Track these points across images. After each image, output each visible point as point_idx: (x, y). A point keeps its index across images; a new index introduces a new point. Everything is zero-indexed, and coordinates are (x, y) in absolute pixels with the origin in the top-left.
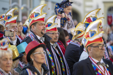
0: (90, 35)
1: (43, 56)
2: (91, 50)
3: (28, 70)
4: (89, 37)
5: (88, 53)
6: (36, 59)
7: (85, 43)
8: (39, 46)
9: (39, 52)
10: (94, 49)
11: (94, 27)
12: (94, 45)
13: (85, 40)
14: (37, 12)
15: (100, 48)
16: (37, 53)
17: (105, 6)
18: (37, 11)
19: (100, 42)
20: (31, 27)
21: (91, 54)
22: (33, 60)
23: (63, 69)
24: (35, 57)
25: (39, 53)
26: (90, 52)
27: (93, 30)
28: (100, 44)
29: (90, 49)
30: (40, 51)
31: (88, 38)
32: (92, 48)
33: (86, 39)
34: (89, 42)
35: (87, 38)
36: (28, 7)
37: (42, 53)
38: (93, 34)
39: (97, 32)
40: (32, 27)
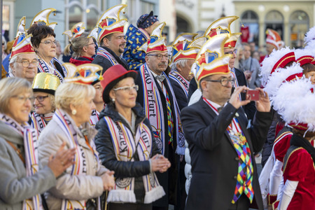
0: (207, 60)
1: (132, 94)
2: (208, 86)
3: (107, 119)
4: (205, 62)
5: (202, 91)
6: (119, 99)
7: (197, 72)
8: (125, 76)
9: (126, 87)
10: (213, 86)
11: (216, 46)
12: (213, 79)
13: (198, 68)
14: (111, 17)
15: (224, 84)
16: (122, 88)
17: (236, 9)
18: (111, 15)
19: (223, 74)
20: (102, 41)
21: (207, 93)
22: (114, 100)
23: (169, 123)
24: (117, 95)
25: (126, 89)
26: (205, 89)
27: (213, 51)
28: (224, 77)
29: (205, 85)
30: (128, 85)
31: (203, 64)
32: (210, 82)
33: (200, 66)
34: (204, 72)
35: (201, 64)
36: (99, 9)
37: (132, 88)
38: (212, 58)
39: (220, 55)
40: (105, 41)
